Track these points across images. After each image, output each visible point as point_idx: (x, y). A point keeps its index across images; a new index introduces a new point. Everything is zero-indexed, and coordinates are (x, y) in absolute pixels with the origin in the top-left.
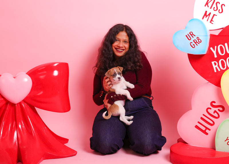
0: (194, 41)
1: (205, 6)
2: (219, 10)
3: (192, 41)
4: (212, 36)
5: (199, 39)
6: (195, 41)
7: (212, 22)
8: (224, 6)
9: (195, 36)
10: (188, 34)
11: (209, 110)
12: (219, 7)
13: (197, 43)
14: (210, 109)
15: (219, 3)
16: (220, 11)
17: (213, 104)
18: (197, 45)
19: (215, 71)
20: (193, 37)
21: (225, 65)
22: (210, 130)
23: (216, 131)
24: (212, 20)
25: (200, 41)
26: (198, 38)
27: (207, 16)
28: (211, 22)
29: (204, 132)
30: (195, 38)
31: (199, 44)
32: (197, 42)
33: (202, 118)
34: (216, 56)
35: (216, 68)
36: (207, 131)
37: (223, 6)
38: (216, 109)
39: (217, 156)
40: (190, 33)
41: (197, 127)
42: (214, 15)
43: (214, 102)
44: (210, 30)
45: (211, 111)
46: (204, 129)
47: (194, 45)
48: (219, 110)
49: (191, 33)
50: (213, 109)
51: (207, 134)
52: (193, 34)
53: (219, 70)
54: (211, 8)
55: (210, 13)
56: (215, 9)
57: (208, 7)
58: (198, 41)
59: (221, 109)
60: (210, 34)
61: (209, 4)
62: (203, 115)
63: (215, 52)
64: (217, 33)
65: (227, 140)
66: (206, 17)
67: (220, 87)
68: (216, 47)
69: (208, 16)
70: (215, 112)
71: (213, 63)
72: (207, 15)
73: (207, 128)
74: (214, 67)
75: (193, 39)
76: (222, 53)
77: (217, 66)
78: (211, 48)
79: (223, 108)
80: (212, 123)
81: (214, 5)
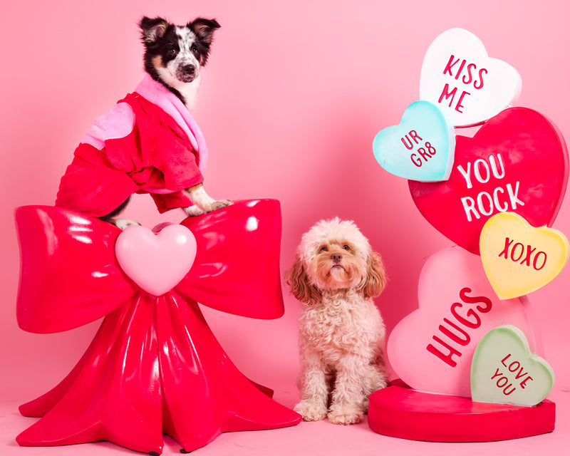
0: (419, 151)
1: (445, 72)
2: (475, 82)
3: (414, 151)
4: (460, 139)
5: (430, 147)
6: (422, 151)
7: (460, 109)
8: (486, 72)
9: (421, 139)
10: (406, 136)
11: (457, 309)
12: (476, 77)
13: (425, 156)
14: (460, 305)
15: (475, 67)
16: (478, 84)
17: (466, 294)
18: (426, 160)
19: (470, 219)
20: (417, 143)
21: (491, 206)
22: (459, 354)
23: (472, 356)
24: (459, 105)
25: (432, 151)
26: (428, 145)
27: (448, 96)
28: (457, 109)
29: (448, 360)
30: (422, 144)
31: (430, 157)
32: (425, 153)
33: (442, 328)
34: (469, 186)
35: (471, 211)
36: (454, 357)
37: (484, 72)
38: (473, 306)
39: (475, 411)
40: (410, 133)
41: (431, 348)
42: (464, 93)
43: (468, 290)
44: (457, 127)
45: (462, 312)
46: (446, 352)
47: (419, 159)
48: (479, 308)
49: (413, 134)
50: (467, 306)
51: (453, 364)
52: (416, 136)
53: (478, 217)
54: (457, 78)
55: (456, 89)
56: (467, 79)
57: (451, 74)
58: (427, 152)
59: (483, 305)
60: (457, 136)
61: (452, 69)
62: (445, 320)
63: (467, 176)
64: (471, 133)
65: (496, 375)
66: (447, 98)
67: (478, 253)
68: (469, 164)
69: (452, 95)
70: (471, 312)
71: (464, 200)
72: (449, 93)
73: (453, 351)
74: (467, 209)
75: (416, 147)
76: (484, 177)
77: (472, 207)
78: (460, 168)
79: (486, 304)
80: (463, 338)
81: (465, 71)
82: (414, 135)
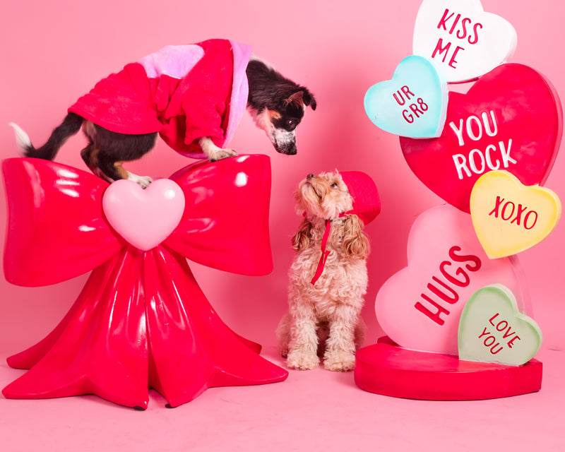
0: (411, 107)
1: (439, 27)
2: (470, 36)
3: (406, 107)
4: (453, 96)
5: (422, 103)
6: (414, 107)
7: (454, 64)
8: (481, 27)
9: (413, 95)
10: (398, 92)
11: (446, 267)
12: (470, 31)
13: (417, 112)
14: (449, 264)
15: (470, 22)
16: (472, 40)
17: (456, 252)
18: (418, 116)
19: (461, 177)
20: (409, 99)
21: (483, 164)
22: (447, 313)
23: (460, 313)
24: (452, 60)
25: (424, 107)
26: (420, 101)
27: (441, 51)
28: (450, 64)
29: (436, 318)
30: (414, 100)
31: (422, 113)
32: (417, 109)
33: (430, 286)
34: (461, 143)
35: (462, 169)
36: (442, 316)
37: (479, 26)
38: (463, 265)
39: (462, 370)
40: (402, 89)
41: (419, 306)
42: (458, 48)
43: (458, 248)
44: (450, 83)
45: (451, 270)
46: (434, 310)
47: (411, 116)
48: (468, 266)
49: (406, 89)
50: (456, 265)
51: (441, 322)
52: (408, 91)
53: (469, 175)
54: (451, 32)
55: (449, 44)
56: (461, 34)
57: (445, 29)
58: (419, 108)
59: (472, 264)
60: (450, 92)
61: (446, 23)
62: (434, 278)
63: (459, 133)
64: (464, 90)
65: (484, 334)
66: (440, 53)
67: (469, 212)
68: (461, 121)
69: (446, 50)
70: (460, 271)
71: (455, 157)
72: (443, 48)
73: (441, 309)
74: (458, 167)
75: (408, 103)
76: (476, 134)
77: (464, 165)
78: (452, 125)
79: (476, 262)
80: (452, 296)
81: (459, 26)
82: (406, 91)
